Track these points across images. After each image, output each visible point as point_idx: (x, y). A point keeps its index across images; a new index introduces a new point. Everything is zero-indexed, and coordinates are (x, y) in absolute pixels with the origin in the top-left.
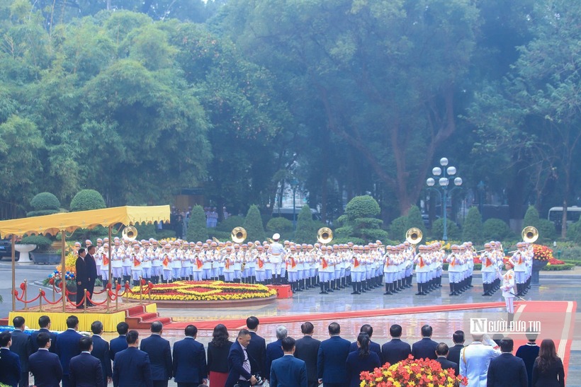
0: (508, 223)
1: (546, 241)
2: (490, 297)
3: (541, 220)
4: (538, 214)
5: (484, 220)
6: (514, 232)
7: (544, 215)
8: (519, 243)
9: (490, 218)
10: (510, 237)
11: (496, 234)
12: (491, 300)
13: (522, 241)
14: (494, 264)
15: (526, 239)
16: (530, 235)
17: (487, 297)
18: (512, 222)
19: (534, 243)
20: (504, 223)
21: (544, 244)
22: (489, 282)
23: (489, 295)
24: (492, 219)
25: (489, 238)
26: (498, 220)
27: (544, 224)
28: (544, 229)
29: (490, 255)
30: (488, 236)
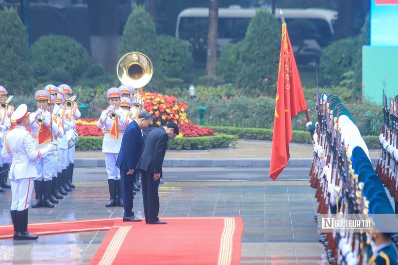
0: (87, 45)
1: (171, 85)
2: (51, 211)
3: (160, 38)
4: (153, 26)
5: (32, 40)
6: (100, 65)
7: (166, 27)
8: (113, 90)
9: (46, 34)
10: (92, 76)
11: (61, 70)
12: (52, 217)
13: (120, 84)
14: (59, 135)
15: (127, 81)
16: (135, 71)
17: (43, 210)
18: (97, 43)
19: (146, 88)
20: (79, 46)
21: (168, 91)
22: (48, 177)
23: (47, 205)
24: (51, 37)
25: (43, 77)
26: (64, 37)
27: (168, 45)
28: (168, 58)
29: (46, 116)
30: (43, 74)
